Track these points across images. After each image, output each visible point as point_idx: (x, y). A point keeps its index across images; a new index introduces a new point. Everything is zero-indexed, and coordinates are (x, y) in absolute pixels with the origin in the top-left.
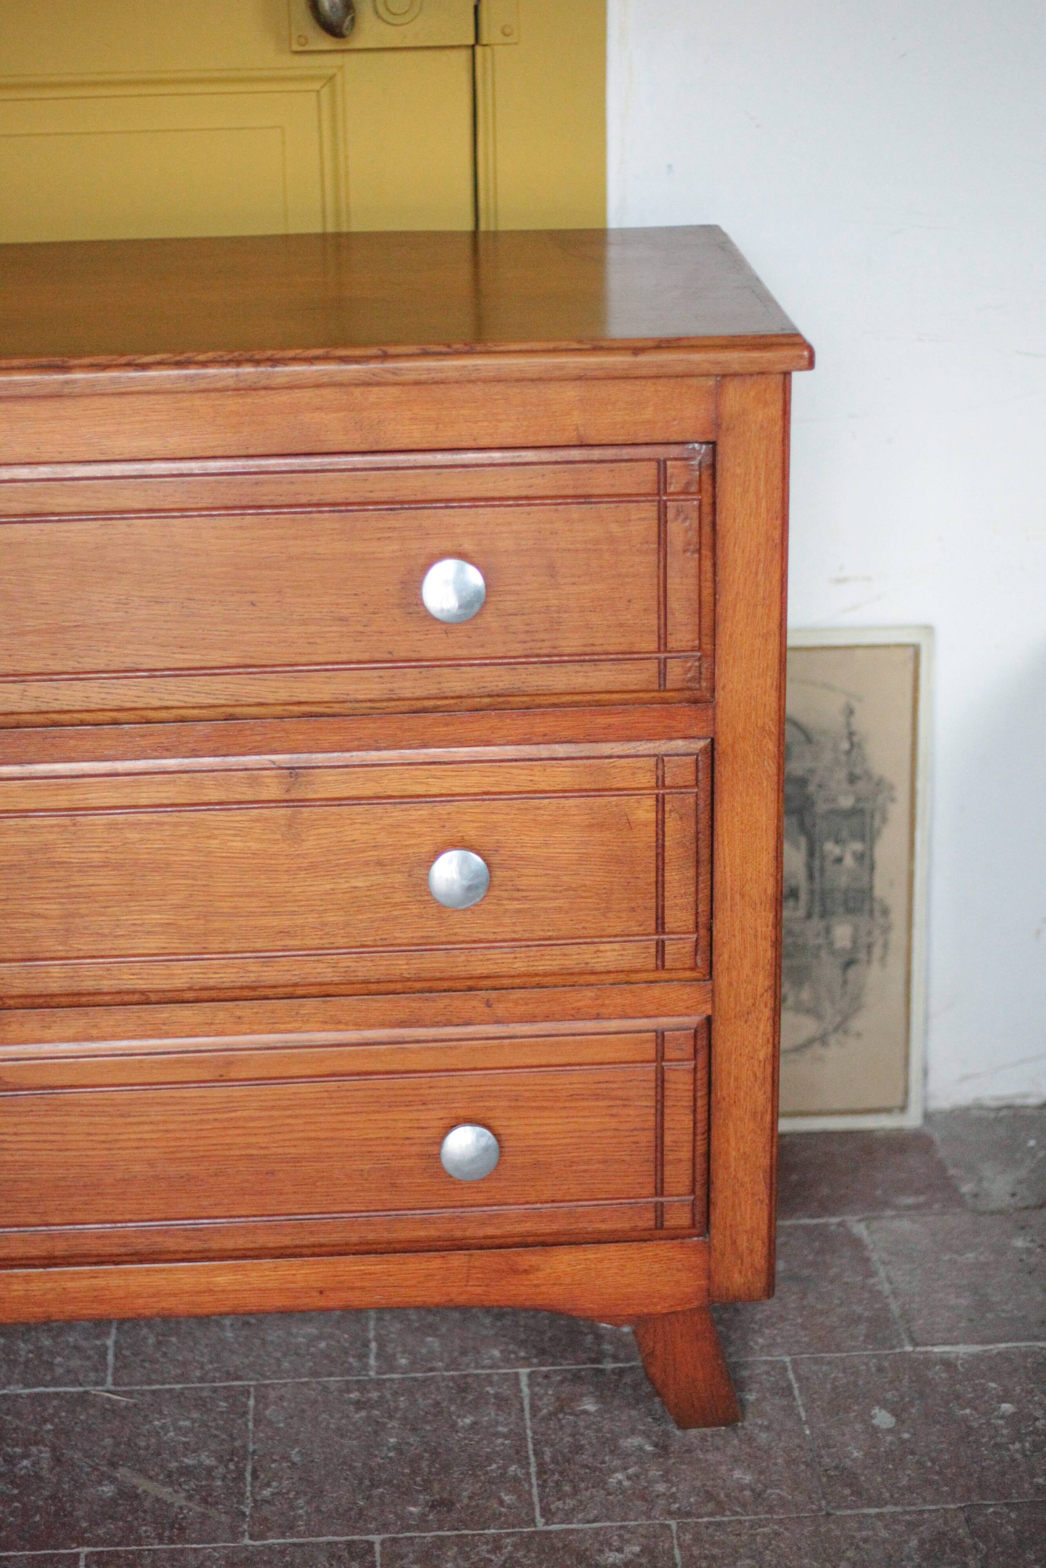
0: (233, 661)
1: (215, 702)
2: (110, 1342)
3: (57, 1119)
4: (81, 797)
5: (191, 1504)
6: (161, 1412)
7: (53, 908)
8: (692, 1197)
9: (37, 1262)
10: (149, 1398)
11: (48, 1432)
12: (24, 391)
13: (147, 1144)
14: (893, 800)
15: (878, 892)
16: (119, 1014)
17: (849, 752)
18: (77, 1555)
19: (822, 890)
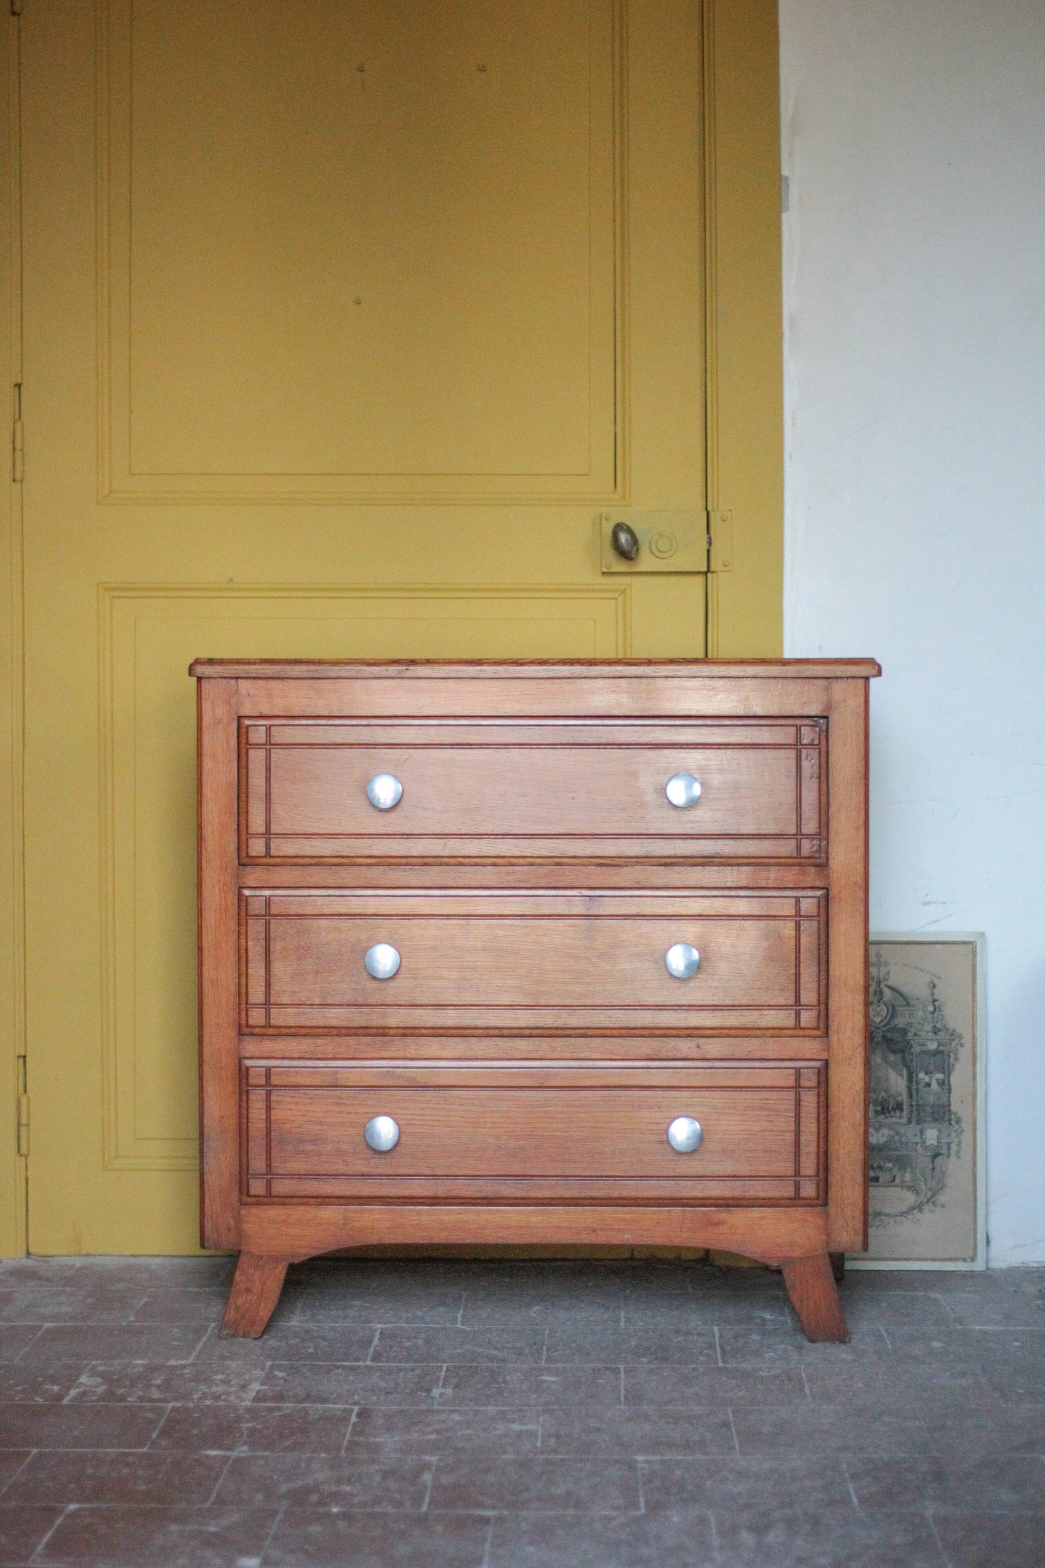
5: (508, 1355)
6: (490, 1333)
7: (452, 974)
8: (817, 1178)
9: (426, 1201)
11: (422, 1336)
13: (496, 1125)
14: (962, 1045)
15: (953, 1107)
17: (932, 1013)
18: (441, 1367)
19: (918, 1105)
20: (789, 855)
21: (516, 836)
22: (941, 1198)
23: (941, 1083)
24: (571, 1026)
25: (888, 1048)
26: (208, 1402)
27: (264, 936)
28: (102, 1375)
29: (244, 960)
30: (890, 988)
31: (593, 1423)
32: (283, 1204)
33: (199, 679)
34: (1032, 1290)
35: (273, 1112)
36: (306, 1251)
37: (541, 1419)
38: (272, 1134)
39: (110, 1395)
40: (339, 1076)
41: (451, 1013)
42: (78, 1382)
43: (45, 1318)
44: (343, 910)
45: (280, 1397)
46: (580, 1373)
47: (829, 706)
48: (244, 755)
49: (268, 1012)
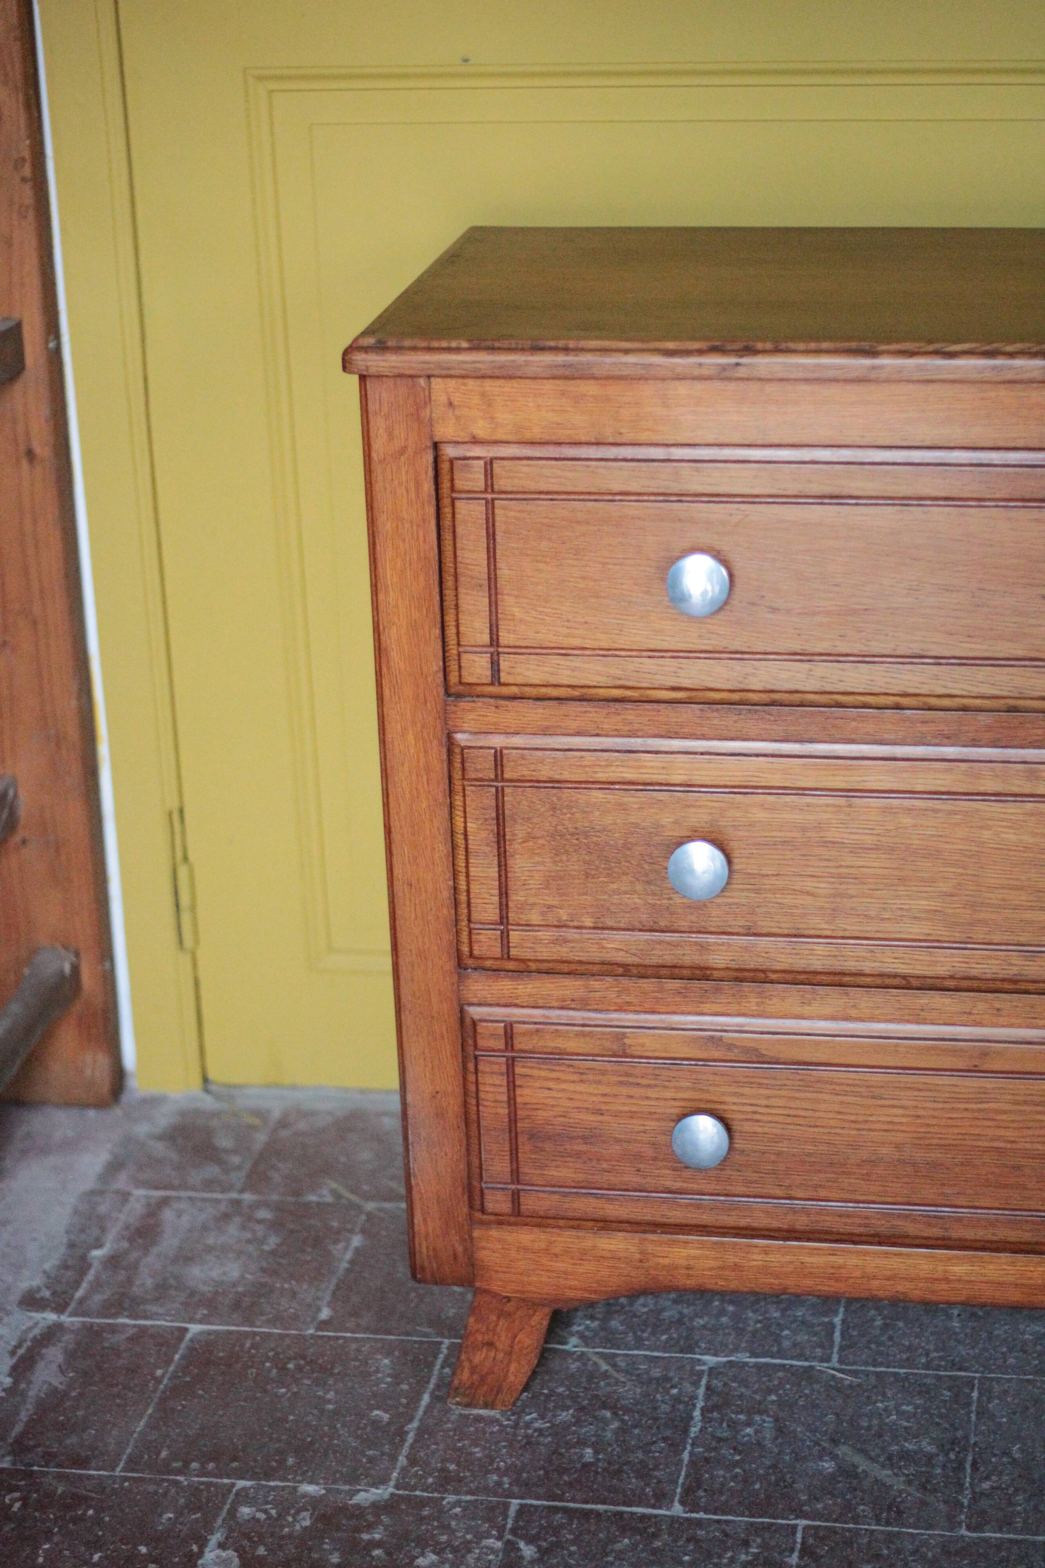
0: (1020, 653)
1: (998, 693)
2: (837, 1320)
3: (809, 1095)
4: (859, 779)
5: (909, 1489)
6: (884, 1395)
7: (823, 887)
9: (776, 1234)
10: (873, 1380)
11: (773, 1402)
12: (831, 374)
13: (896, 1128)
16: (879, 997)
18: (795, 1527)
21: (937, 660)
27: (494, 815)
28: (241, 1541)
29: (461, 852)
32: (539, 1226)
33: (363, 378)
35: (518, 1091)
36: (579, 1294)
38: (519, 1125)
40: (627, 1041)
42: (200, 1564)
43: (194, 1304)
44: (628, 778)
48: (447, 510)
49: (505, 937)
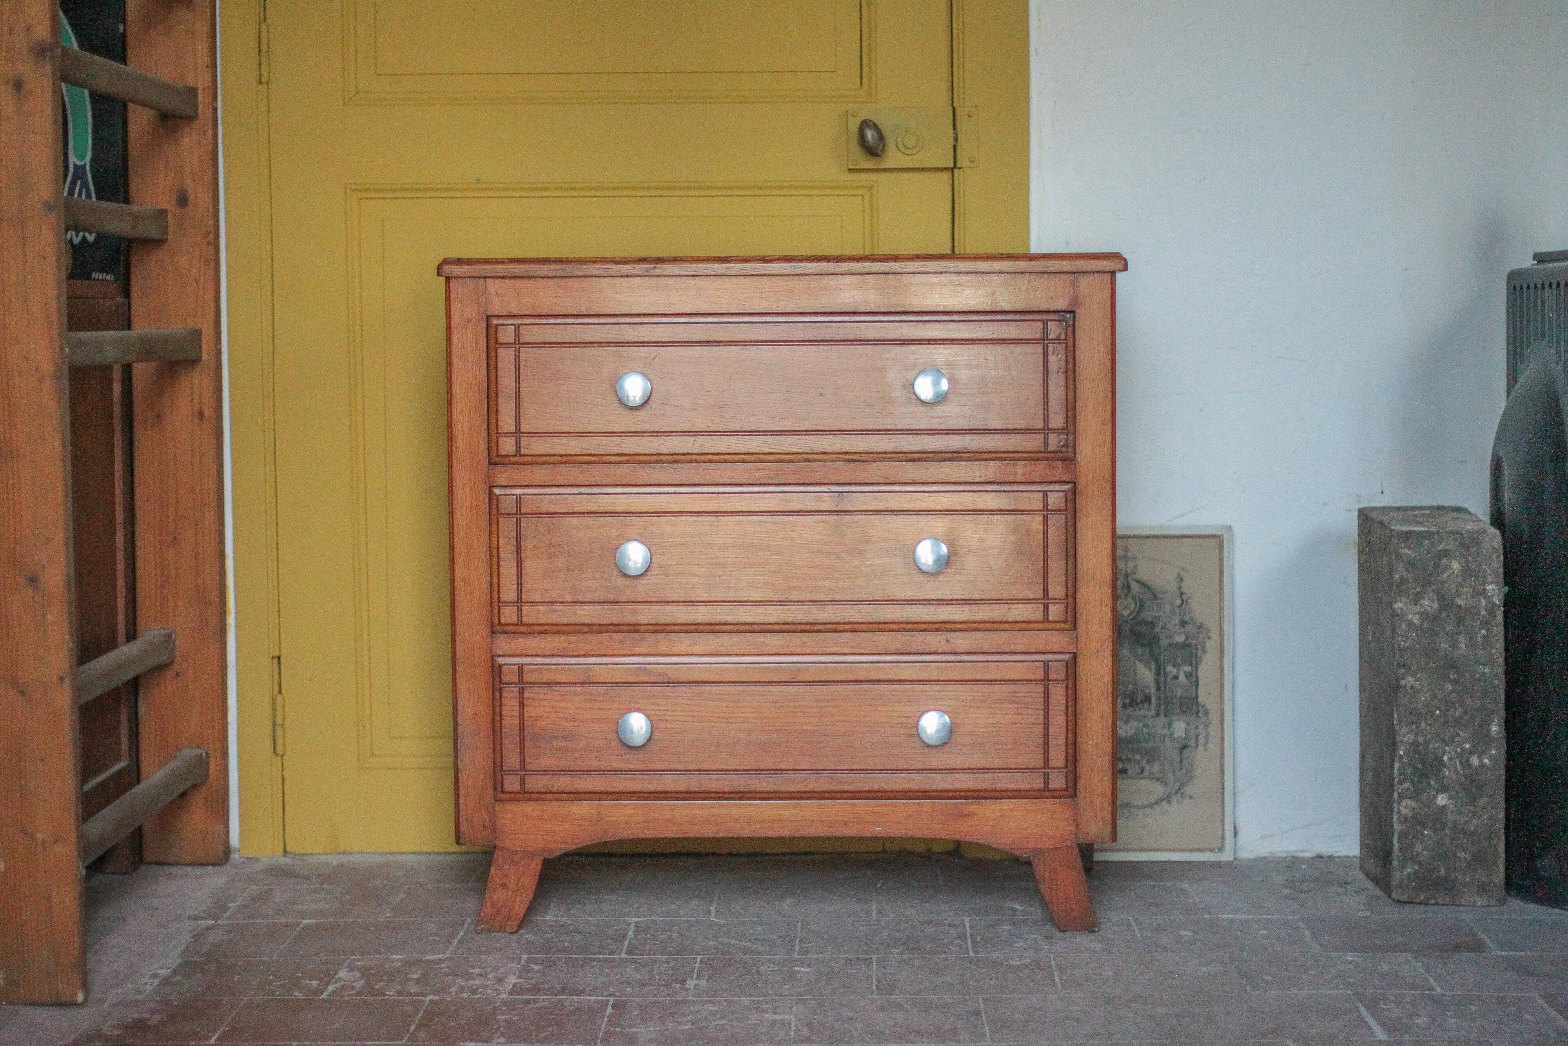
1: (799, 451)
5: (762, 947)
6: (744, 926)
7: (703, 571)
8: (1066, 770)
9: (679, 795)
11: (676, 929)
13: (747, 720)
14: (1209, 638)
15: (1201, 700)
16: (736, 638)
17: (1180, 606)
18: (696, 959)
19: (1166, 697)
20: (1037, 449)
21: (765, 433)
22: (1189, 790)
23: (1189, 676)
24: (822, 621)
25: (1137, 642)
26: (465, 995)
27: (515, 535)
28: (360, 970)
29: (495, 559)
30: (1138, 581)
31: (846, 1013)
32: (537, 800)
33: (448, 279)
34: (1280, 879)
35: (526, 709)
36: (559, 846)
37: (795, 1009)
38: (526, 731)
39: (368, 989)
40: (591, 673)
41: (702, 609)
42: (337, 976)
43: (303, 915)
44: (593, 508)
45: (536, 990)
46: (833, 964)
47: (1075, 300)
48: (493, 355)
49: (520, 610)
